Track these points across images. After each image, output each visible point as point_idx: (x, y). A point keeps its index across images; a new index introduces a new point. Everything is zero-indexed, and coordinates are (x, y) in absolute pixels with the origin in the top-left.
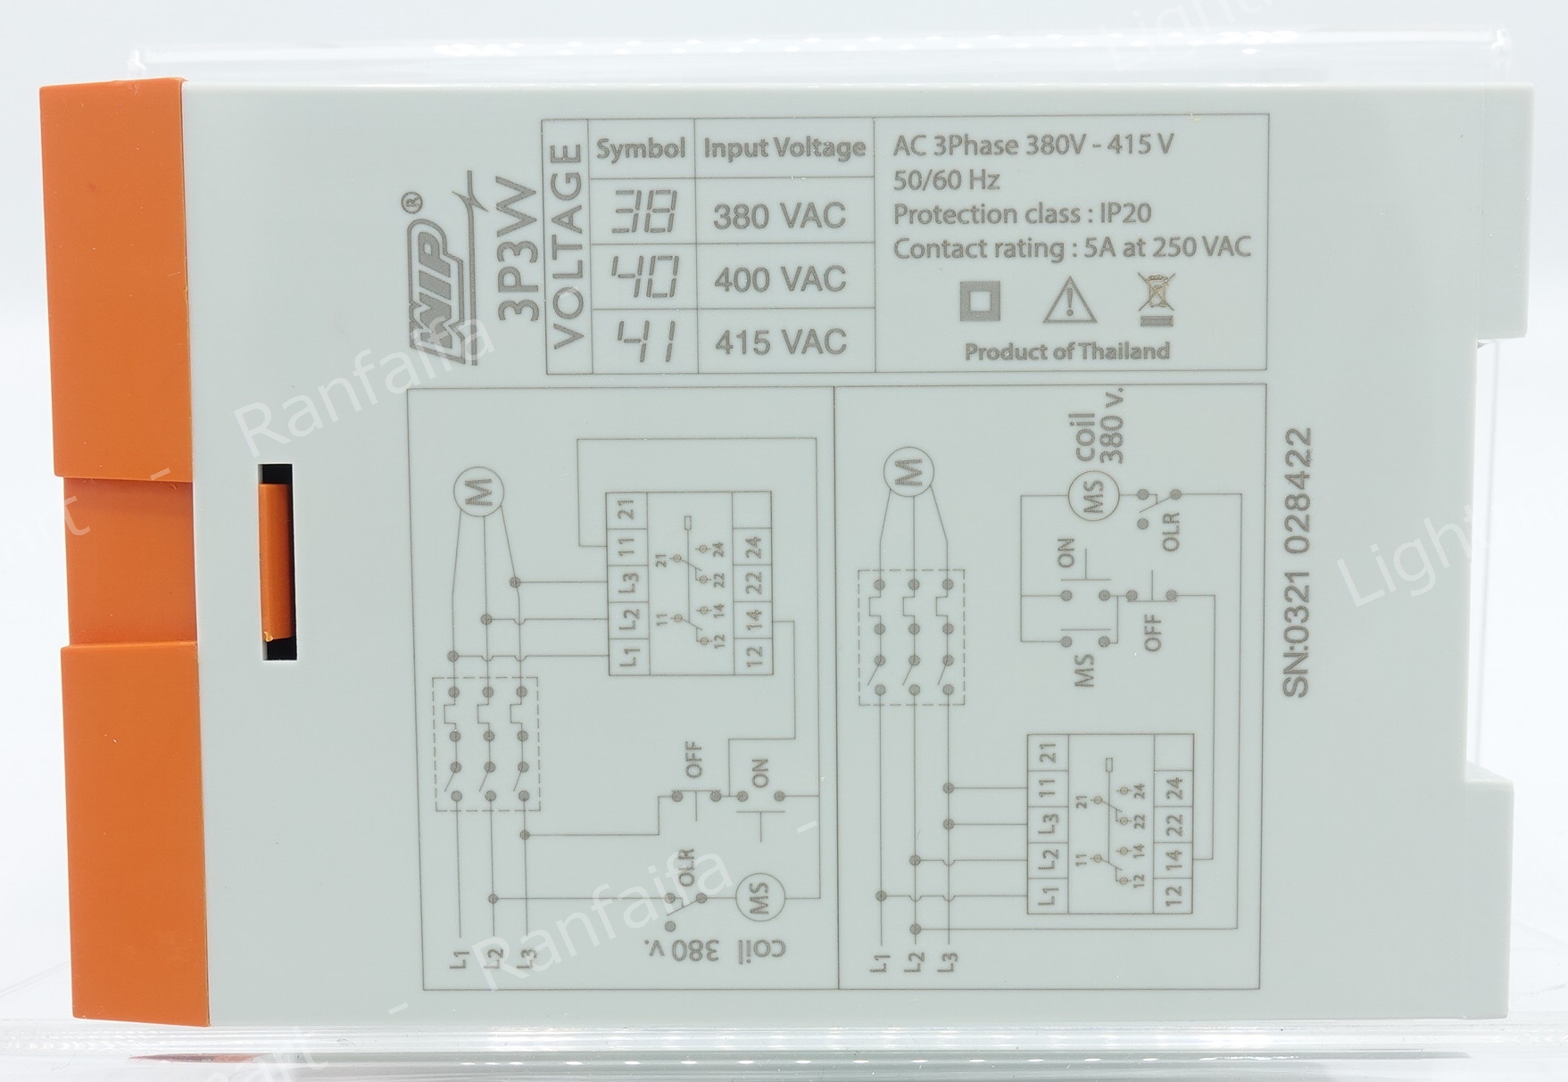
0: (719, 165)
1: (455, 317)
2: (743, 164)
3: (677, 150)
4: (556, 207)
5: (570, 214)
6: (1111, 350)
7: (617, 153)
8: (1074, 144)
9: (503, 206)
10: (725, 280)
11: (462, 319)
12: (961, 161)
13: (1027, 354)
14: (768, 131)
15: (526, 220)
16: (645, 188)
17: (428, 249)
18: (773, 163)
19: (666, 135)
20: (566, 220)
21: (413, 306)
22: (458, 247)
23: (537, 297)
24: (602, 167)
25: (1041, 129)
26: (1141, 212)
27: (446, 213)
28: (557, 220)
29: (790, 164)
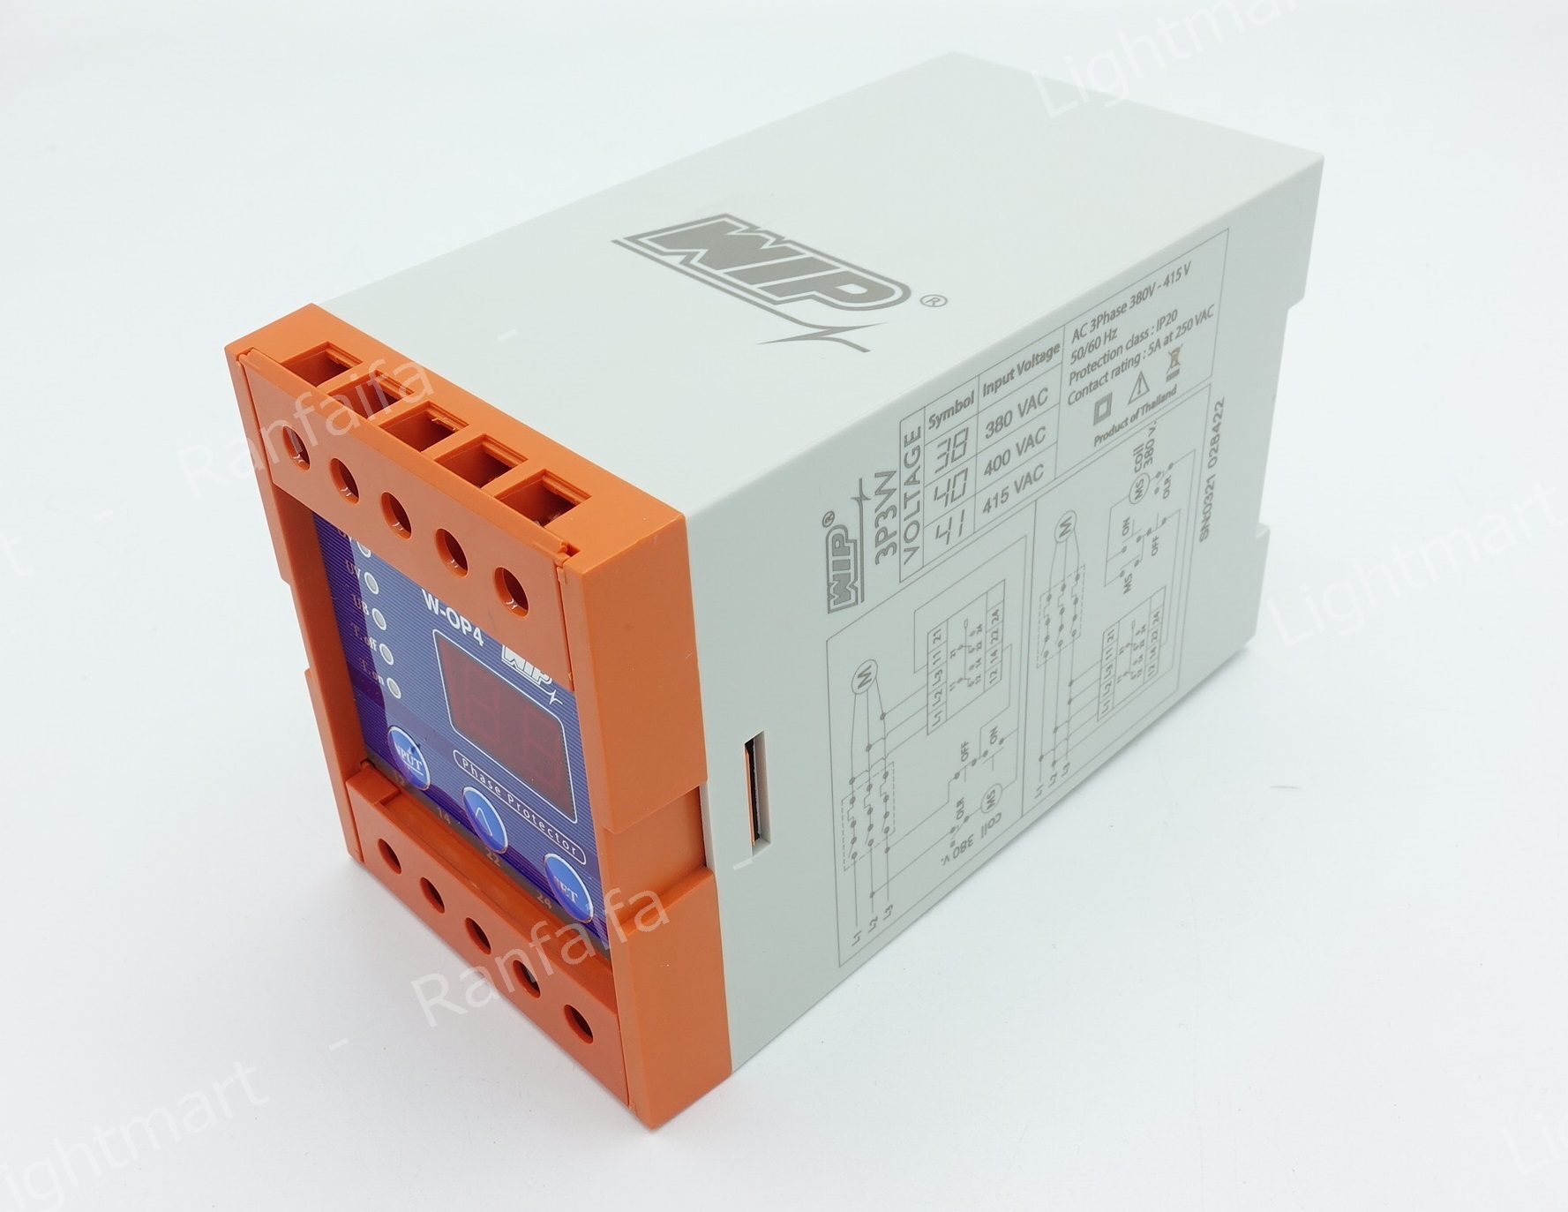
0: (992, 396)
1: (852, 579)
2: (1003, 389)
3: (970, 400)
4: (907, 473)
5: (914, 476)
6: (1154, 403)
7: (939, 420)
8: (1150, 291)
9: (879, 492)
10: (990, 469)
11: (856, 579)
12: (1103, 329)
13: (1120, 427)
14: (1013, 364)
15: (890, 492)
16: (951, 435)
17: (837, 544)
18: (1019, 380)
19: (962, 395)
20: (912, 480)
21: (829, 585)
22: (854, 534)
23: (895, 539)
24: (931, 434)
25: (1135, 291)
26: (1172, 316)
27: (847, 516)
28: (907, 483)
29: (1027, 375)
